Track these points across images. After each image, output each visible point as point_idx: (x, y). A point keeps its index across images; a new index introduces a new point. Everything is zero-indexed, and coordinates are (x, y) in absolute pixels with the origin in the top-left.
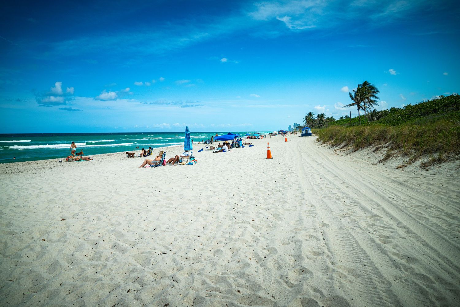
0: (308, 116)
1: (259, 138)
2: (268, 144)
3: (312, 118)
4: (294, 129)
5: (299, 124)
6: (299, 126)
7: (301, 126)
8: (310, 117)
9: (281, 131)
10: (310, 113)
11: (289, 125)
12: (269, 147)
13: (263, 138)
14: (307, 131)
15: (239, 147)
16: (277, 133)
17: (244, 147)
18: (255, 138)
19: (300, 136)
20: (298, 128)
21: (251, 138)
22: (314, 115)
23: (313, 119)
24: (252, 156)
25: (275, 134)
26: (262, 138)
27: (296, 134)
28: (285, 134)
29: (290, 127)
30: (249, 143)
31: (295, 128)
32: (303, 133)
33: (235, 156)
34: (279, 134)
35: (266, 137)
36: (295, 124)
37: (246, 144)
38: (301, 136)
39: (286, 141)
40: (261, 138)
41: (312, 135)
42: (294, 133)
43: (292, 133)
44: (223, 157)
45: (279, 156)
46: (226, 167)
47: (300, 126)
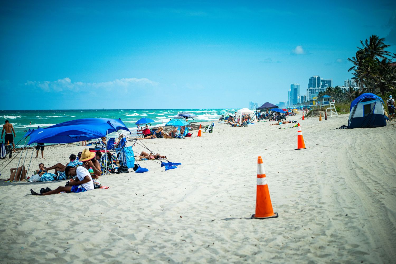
0: (366, 50)
1: (189, 135)
2: (260, 161)
3: (381, 59)
4: (312, 101)
5: (329, 82)
6: (330, 88)
7: (337, 88)
8: (372, 55)
9: (266, 107)
10: (373, 39)
11: (292, 86)
12: (264, 173)
13: (202, 134)
14: (368, 109)
15: (123, 169)
16: (252, 113)
17: (145, 170)
18: (173, 135)
19: (343, 127)
20: (326, 96)
21: (159, 135)
22: (386, 46)
23: (384, 61)
24: (193, 208)
25: (246, 119)
26: (199, 135)
27: (323, 118)
28: (283, 118)
29: (295, 91)
30: (155, 154)
31: (315, 97)
32: (355, 116)
33: (129, 210)
34: (260, 117)
35: (215, 129)
36: (312, 82)
37: (144, 156)
38: (349, 127)
39: (301, 145)
40: (194, 133)
41: (388, 122)
42: (316, 114)
43: (309, 114)
44: (81, 214)
45: (300, 207)
46: (107, 253)
47: (333, 86)
